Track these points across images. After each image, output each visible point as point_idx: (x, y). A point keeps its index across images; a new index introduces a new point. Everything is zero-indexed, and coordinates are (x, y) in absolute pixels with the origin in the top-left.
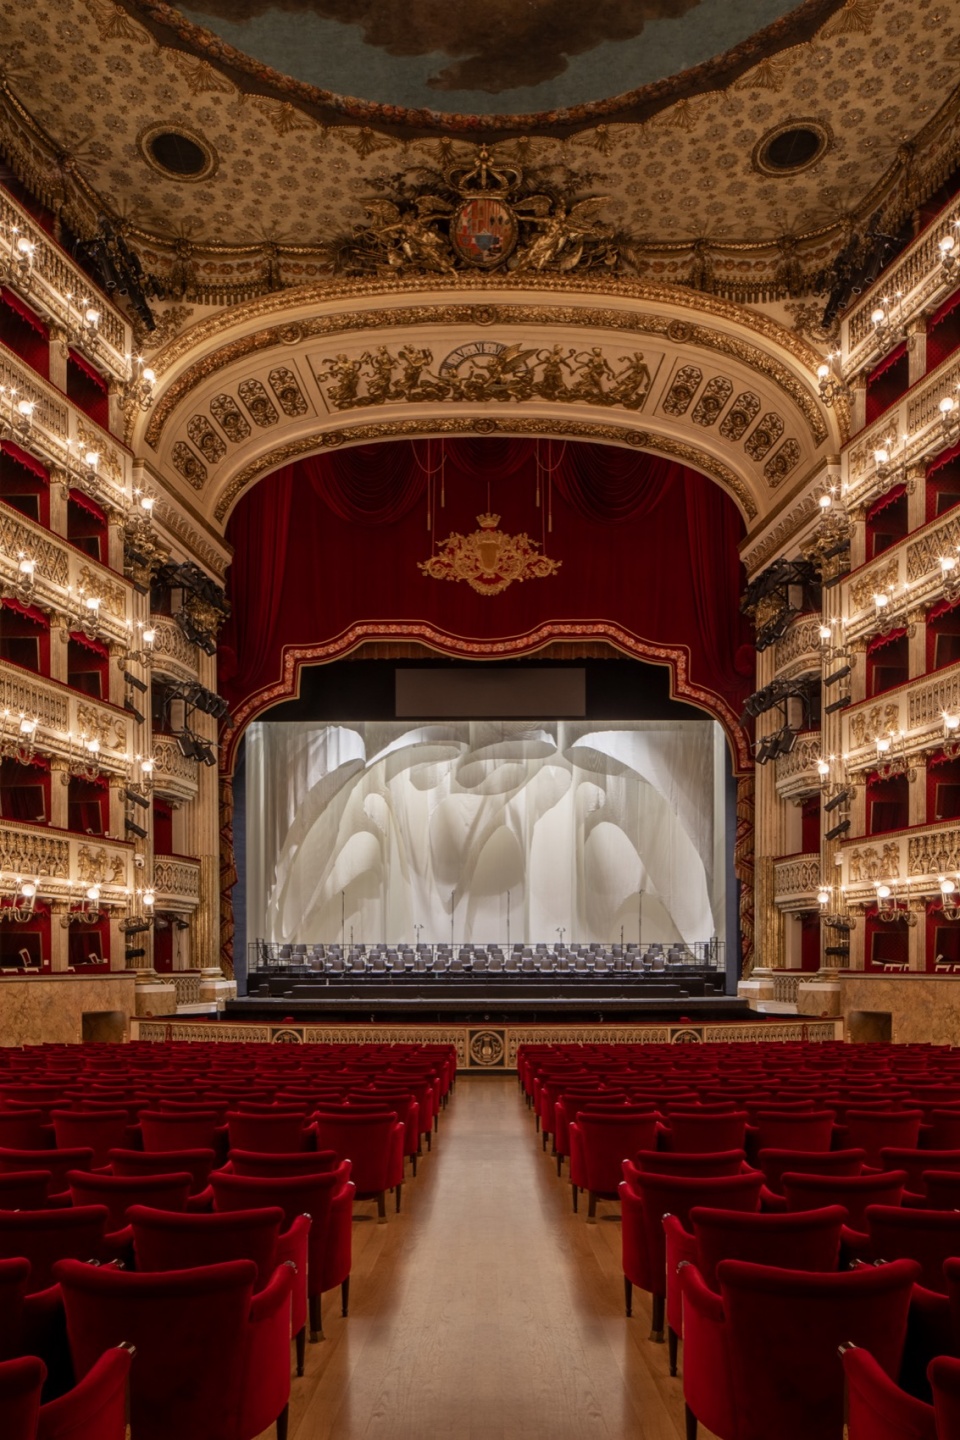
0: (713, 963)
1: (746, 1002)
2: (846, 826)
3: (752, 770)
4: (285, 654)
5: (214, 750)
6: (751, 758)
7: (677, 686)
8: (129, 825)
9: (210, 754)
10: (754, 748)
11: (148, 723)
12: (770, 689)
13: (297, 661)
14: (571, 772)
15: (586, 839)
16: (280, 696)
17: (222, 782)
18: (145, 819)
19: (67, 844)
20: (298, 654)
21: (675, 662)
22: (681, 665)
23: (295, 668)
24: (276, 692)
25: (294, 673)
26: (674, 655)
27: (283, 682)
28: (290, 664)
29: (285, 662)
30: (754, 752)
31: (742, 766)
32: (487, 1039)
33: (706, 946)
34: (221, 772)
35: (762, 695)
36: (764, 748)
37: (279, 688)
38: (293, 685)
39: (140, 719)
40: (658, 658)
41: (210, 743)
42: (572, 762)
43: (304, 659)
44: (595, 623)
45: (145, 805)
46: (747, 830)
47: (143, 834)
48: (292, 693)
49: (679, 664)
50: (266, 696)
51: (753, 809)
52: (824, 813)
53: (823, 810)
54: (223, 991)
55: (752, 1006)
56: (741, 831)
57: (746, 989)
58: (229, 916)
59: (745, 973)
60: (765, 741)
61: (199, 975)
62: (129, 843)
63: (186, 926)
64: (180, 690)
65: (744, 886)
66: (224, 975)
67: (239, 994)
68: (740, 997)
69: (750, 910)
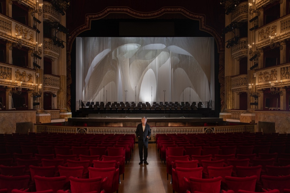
0: (210, 107)
1: (222, 119)
3: (224, 51)
4: (86, 17)
5: (65, 44)
6: (224, 47)
7: (201, 26)
8: (35, 64)
9: (63, 45)
11: (42, 34)
12: (231, 25)
13: (90, 18)
14: (170, 53)
15: (174, 73)
16: (85, 29)
17: (67, 55)
18: (41, 63)
19: (11, 69)
20: (90, 16)
21: (201, 19)
22: (203, 20)
23: (89, 20)
24: (84, 28)
25: (89, 22)
26: (201, 17)
27: (86, 25)
28: (88, 19)
29: (86, 19)
30: (225, 45)
31: (221, 50)
33: (208, 103)
34: (67, 51)
35: (228, 27)
36: (228, 44)
37: (84, 26)
38: (89, 25)
39: (38, 32)
40: (196, 18)
41: (63, 41)
43: (92, 18)
44: (177, 8)
45: (40, 58)
46: (222, 69)
47: (39, 67)
48: (89, 28)
49: (202, 20)
50: (81, 29)
51: (224, 62)
52: (249, 61)
54: (67, 116)
55: (224, 120)
56: (220, 69)
57: (222, 115)
58: (69, 93)
59: (222, 110)
60: (228, 41)
61: (59, 111)
62: (34, 70)
63: (56, 96)
64: (53, 25)
65: (221, 85)
66: (68, 111)
67: (72, 117)
68: (220, 117)
69: (223, 92)
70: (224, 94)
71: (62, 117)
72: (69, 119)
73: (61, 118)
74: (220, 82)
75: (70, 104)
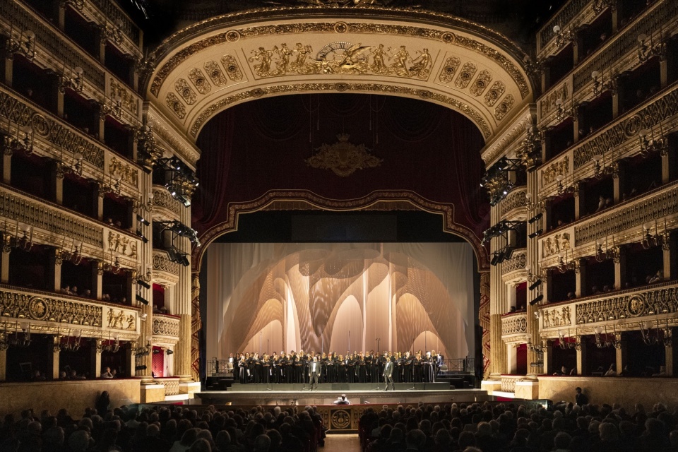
0: (468, 370)
1: (486, 392)
2: (540, 298)
3: (489, 269)
4: (230, 206)
5: (189, 258)
6: (488, 262)
7: (447, 225)
8: (138, 298)
9: (186, 260)
10: (489, 257)
11: (150, 243)
12: (498, 225)
13: (236, 210)
14: (388, 266)
15: (397, 303)
16: (226, 229)
17: (193, 277)
18: (149, 295)
19: (101, 308)
20: (237, 207)
21: (446, 212)
22: (449, 214)
23: (235, 214)
24: (224, 227)
25: (235, 217)
26: (445, 208)
27: (228, 222)
28: (232, 212)
29: (229, 211)
30: (490, 259)
31: (483, 267)
32: (341, 414)
33: (464, 360)
34: (192, 269)
35: (493, 228)
36: (495, 257)
37: (226, 225)
38: (234, 223)
39: (145, 240)
40: (437, 210)
41: (186, 254)
42: (388, 260)
43: (240, 210)
44: (401, 192)
45: (148, 287)
46: (486, 301)
47: (146, 302)
48: (233, 228)
49: (448, 213)
50: (219, 229)
51: (490, 290)
52: (528, 292)
53: (528, 289)
54: (193, 388)
55: (489, 394)
56: (482, 302)
57: (486, 386)
58: (197, 347)
59: (485, 376)
60: (495, 253)
61: (178, 379)
62: (136, 307)
63: (172, 352)
64: (170, 225)
65: (484, 330)
66: (193, 379)
67: (202, 390)
68: (483, 389)
69: (488, 343)
70: (489, 346)
71: (184, 390)
72: (197, 395)
73: (181, 392)
74: (481, 325)
75: (198, 367)
